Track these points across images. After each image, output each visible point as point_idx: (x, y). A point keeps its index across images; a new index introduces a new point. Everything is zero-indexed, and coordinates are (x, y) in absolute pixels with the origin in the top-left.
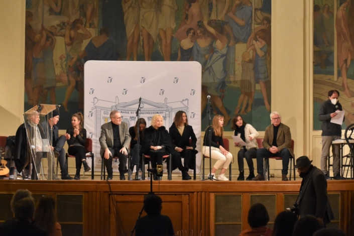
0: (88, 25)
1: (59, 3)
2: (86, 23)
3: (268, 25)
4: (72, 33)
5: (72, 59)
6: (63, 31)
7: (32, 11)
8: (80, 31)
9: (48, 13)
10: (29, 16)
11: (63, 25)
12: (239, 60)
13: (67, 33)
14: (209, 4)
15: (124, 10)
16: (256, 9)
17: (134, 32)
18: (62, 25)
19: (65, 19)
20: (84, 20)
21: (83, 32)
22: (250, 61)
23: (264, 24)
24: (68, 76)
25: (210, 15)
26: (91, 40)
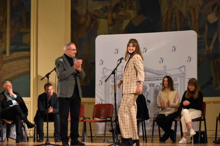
0: (128, 8)
2: (126, 6)
4: (114, 15)
6: (106, 14)
8: (121, 13)
11: (105, 9)
13: (110, 15)
17: (167, 11)
18: (104, 9)
19: (107, 4)
20: (124, 3)
21: (123, 14)
26: (131, 21)
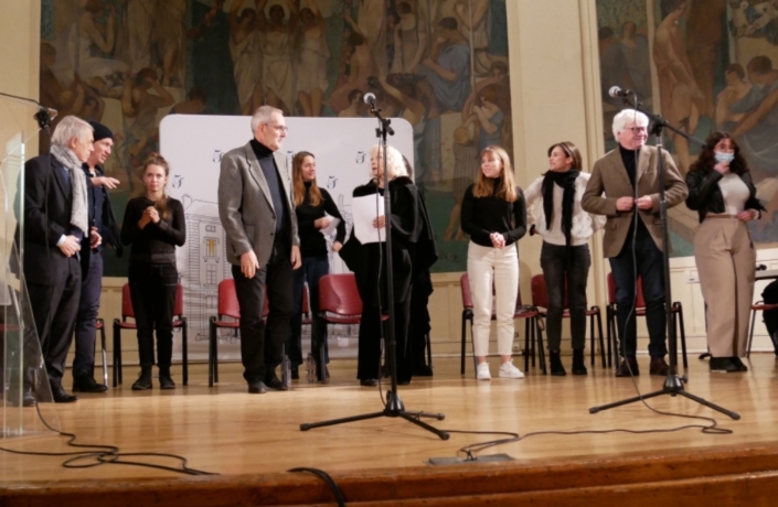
0: (166, 81)
1: (111, 36)
2: (163, 77)
3: (502, 76)
4: (137, 93)
5: (137, 141)
6: (118, 88)
7: (56, 44)
8: (151, 91)
9: (88, 52)
10: (47, 52)
11: (117, 78)
12: (448, 142)
13: (127, 93)
14: (388, 47)
15: (233, 58)
16: (476, 50)
17: (252, 98)
18: (115, 76)
19: (122, 67)
20: (159, 71)
21: (157, 94)
22: (470, 143)
23: (494, 75)
24: (129, 173)
25: (390, 65)
